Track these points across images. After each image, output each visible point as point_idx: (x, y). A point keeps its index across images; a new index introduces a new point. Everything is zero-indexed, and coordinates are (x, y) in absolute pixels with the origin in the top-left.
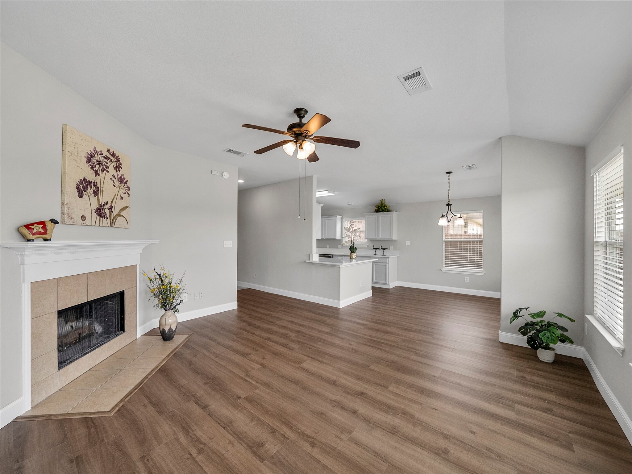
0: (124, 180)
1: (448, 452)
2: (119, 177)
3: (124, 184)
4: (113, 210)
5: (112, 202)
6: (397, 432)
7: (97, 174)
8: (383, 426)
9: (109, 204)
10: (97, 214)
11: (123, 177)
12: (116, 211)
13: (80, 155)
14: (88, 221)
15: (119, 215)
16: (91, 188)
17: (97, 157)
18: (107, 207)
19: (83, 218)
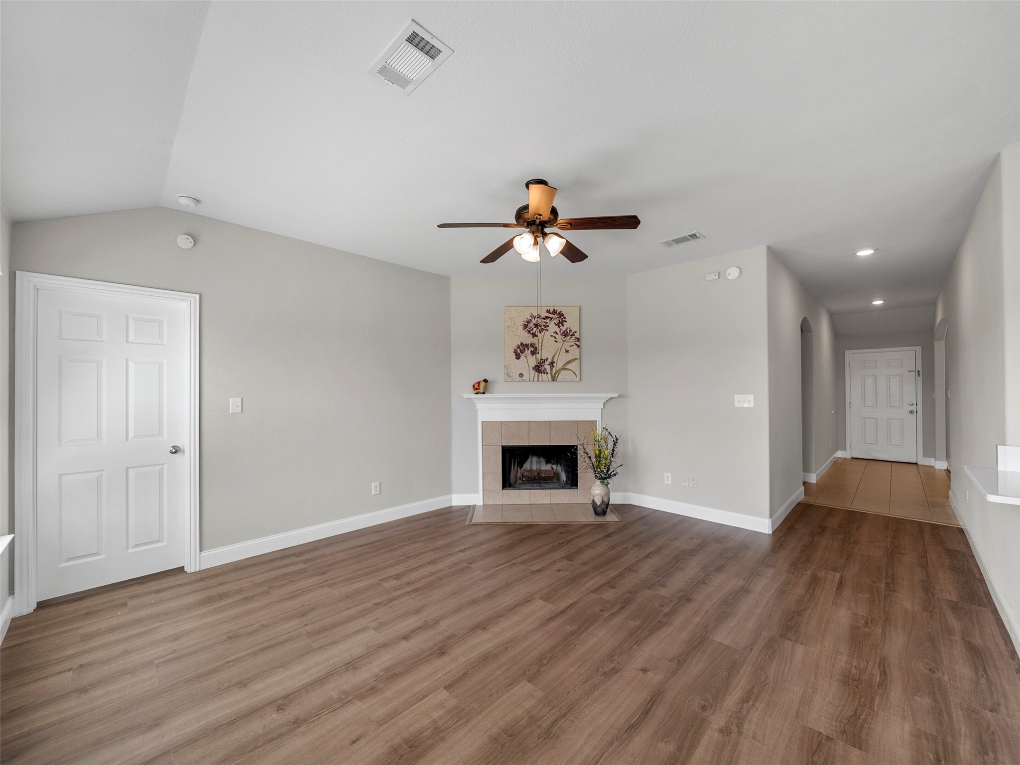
0: (570, 333)
1: (278, 710)
2: (562, 331)
3: (570, 337)
4: (554, 364)
5: (553, 357)
6: (347, 668)
7: (534, 335)
8: (365, 658)
9: (550, 360)
10: (536, 370)
11: (568, 330)
12: (559, 365)
13: (516, 325)
14: (526, 377)
15: (564, 369)
16: (528, 349)
17: (534, 321)
18: (547, 363)
19: (521, 375)
